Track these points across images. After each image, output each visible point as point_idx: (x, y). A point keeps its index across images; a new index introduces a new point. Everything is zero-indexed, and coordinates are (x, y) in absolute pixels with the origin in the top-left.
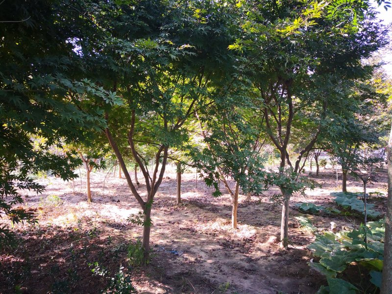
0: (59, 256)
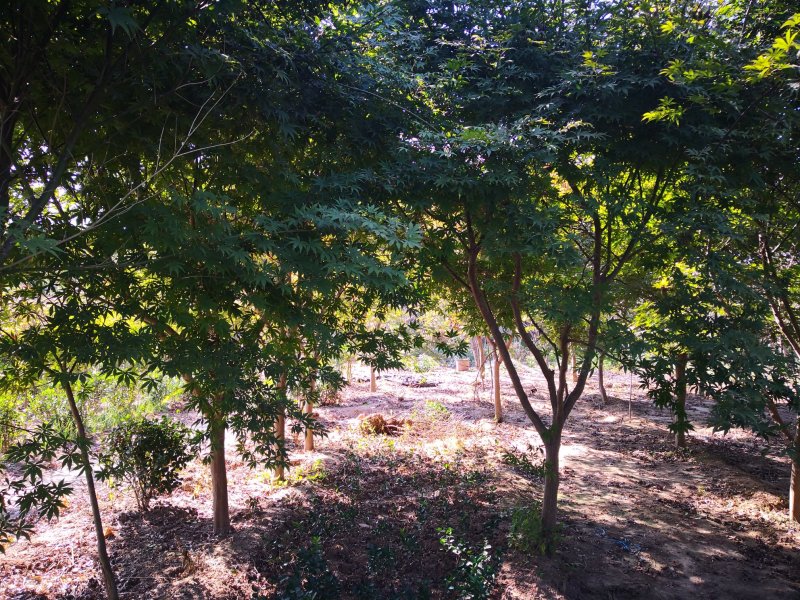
0: (411, 507)
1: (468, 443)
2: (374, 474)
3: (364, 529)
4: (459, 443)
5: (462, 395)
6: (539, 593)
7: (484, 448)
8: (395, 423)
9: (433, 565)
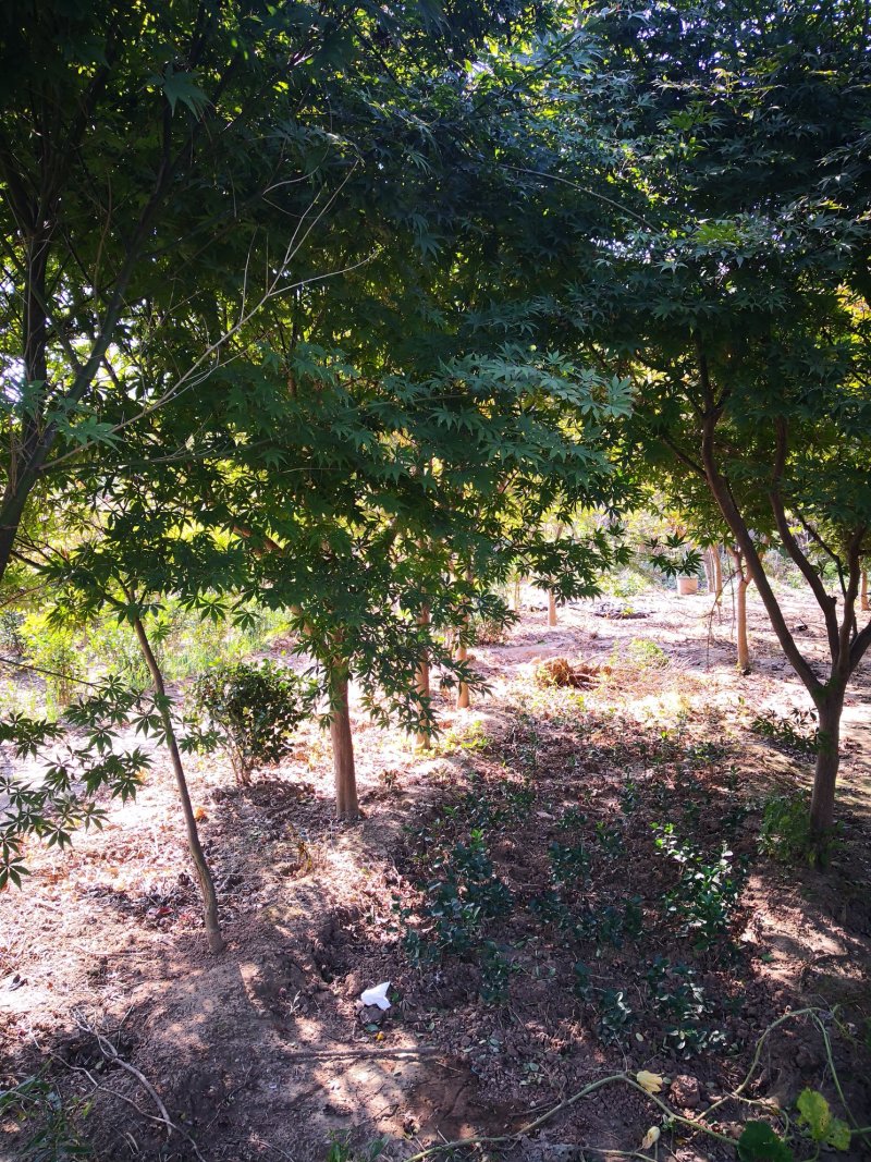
0: (612, 791)
1: (697, 702)
2: (557, 742)
3: (543, 819)
4: (682, 701)
5: (687, 631)
6: (805, 921)
7: (721, 709)
8: (586, 671)
9: (644, 876)
